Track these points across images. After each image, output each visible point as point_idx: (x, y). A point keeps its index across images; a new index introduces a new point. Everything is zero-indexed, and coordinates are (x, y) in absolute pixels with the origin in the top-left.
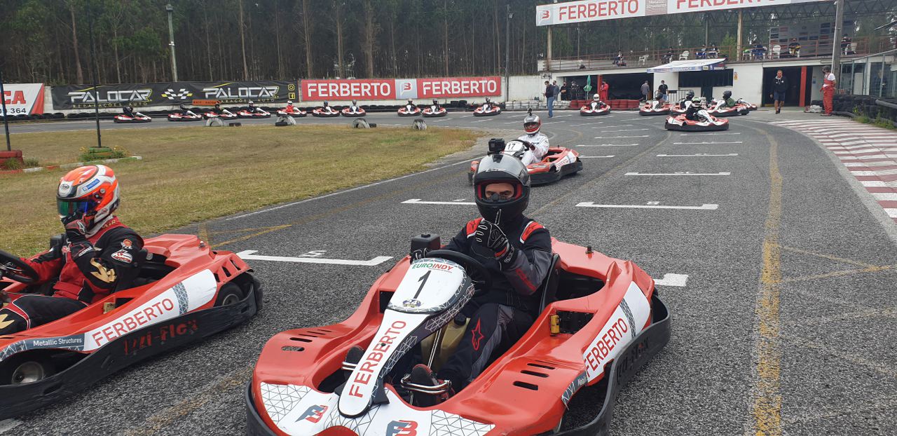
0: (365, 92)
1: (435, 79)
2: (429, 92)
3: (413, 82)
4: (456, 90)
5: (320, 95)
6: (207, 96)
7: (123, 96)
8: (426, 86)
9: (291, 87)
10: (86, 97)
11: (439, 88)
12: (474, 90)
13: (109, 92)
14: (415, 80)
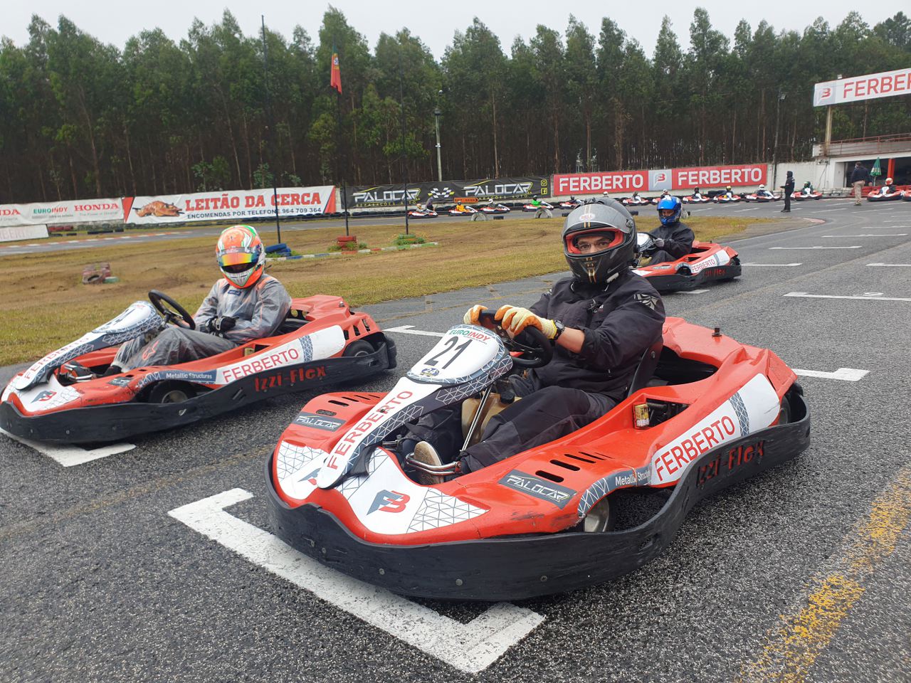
0: (617, 185)
1: (692, 168)
2: (685, 183)
3: (668, 173)
4: (715, 179)
5: (572, 189)
6: (467, 194)
7: (397, 195)
8: (682, 176)
9: (544, 182)
10: (367, 197)
11: (696, 178)
12: (735, 179)
13: (385, 193)
14: (670, 170)
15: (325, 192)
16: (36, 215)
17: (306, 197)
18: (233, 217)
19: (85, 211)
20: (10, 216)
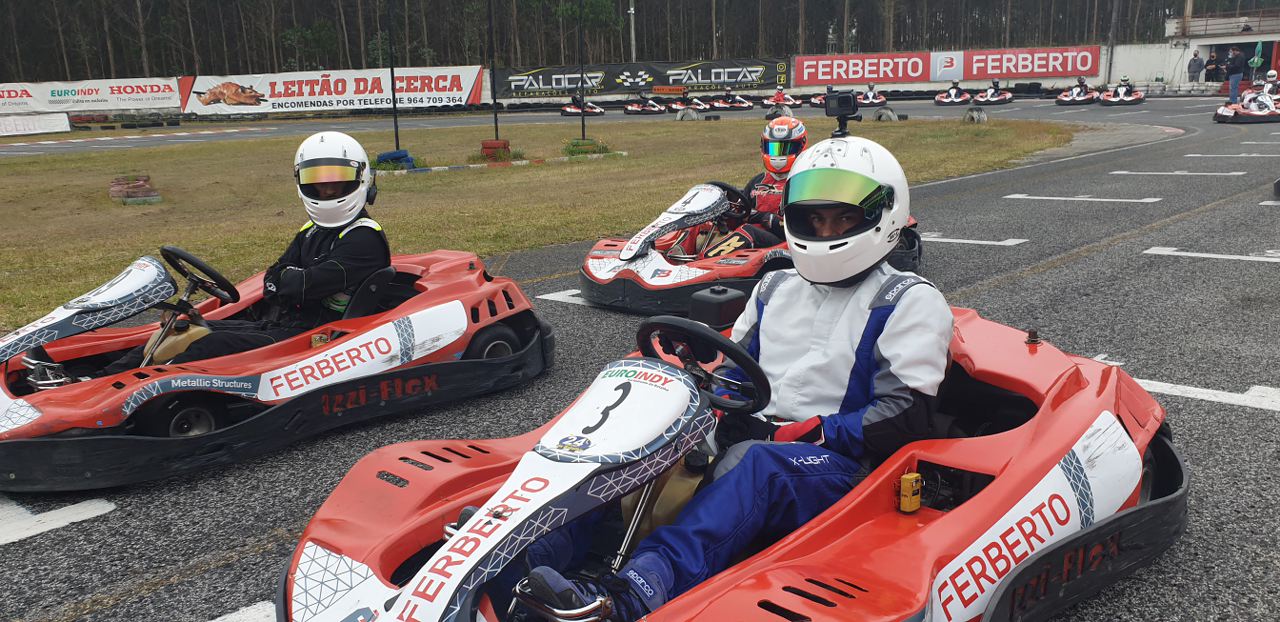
0: (885, 72)
1: (991, 50)
2: (983, 71)
3: (958, 56)
4: (1025, 67)
5: (820, 77)
6: (671, 81)
7: (571, 81)
8: (978, 61)
9: (781, 66)
10: (528, 83)
11: (998, 64)
12: (1054, 66)
13: (554, 77)
14: (960, 54)
15: (469, 74)
16: (53, 98)
17: (441, 81)
18: (337, 108)
19: (124, 94)
20: (18, 100)
